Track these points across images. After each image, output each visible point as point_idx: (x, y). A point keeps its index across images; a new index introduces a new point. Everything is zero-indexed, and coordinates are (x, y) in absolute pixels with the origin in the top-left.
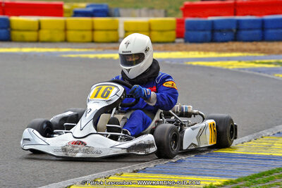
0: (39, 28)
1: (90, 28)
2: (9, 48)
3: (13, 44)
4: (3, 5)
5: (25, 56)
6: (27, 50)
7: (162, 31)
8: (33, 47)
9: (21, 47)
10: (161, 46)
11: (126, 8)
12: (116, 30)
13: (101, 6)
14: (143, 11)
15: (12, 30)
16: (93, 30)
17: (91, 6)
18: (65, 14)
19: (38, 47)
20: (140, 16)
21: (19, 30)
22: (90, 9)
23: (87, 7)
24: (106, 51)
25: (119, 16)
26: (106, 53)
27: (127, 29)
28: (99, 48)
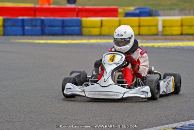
0: (102, 26)
1: (137, 24)
2: (81, 40)
3: (83, 37)
4: (77, 10)
5: (92, 45)
6: (93, 41)
7: (191, 26)
8: (97, 39)
9: (89, 39)
10: (190, 37)
11: (164, 10)
12: (157, 26)
13: (145, 8)
14: (176, 12)
15: (83, 27)
16: (139, 26)
17: (138, 9)
18: (119, 15)
19: (100, 39)
20: (174, 15)
21: (87, 27)
22: (137, 11)
23: (135, 10)
24: (149, 41)
25: (158, 15)
26: (149, 43)
27: (164, 25)
28: (144, 39)
